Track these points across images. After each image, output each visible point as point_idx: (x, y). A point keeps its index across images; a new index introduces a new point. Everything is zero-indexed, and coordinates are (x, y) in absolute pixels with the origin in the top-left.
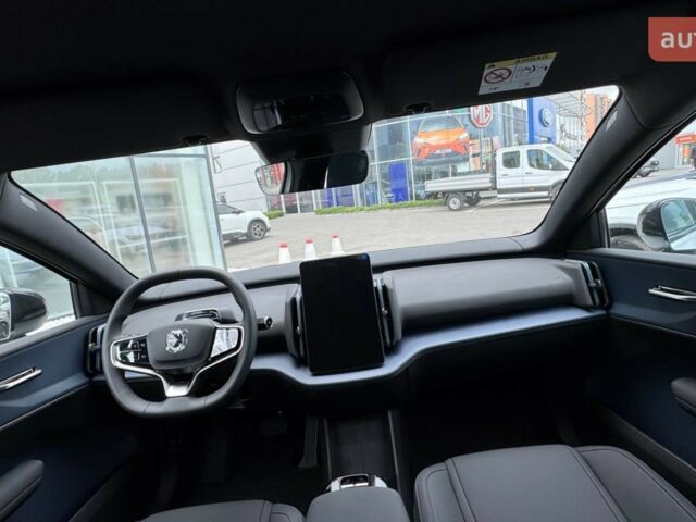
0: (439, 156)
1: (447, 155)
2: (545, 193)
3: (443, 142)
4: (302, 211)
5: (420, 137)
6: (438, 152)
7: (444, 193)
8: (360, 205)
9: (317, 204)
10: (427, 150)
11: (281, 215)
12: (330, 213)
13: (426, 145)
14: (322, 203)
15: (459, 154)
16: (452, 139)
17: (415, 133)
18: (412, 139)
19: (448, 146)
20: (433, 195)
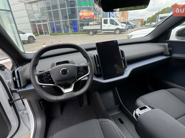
0: (86, 19)
1: (88, 19)
2: (113, 31)
3: (87, 15)
4: (45, 34)
5: (81, 13)
6: (86, 18)
7: (88, 30)
8: (64, 33)
9: (50, 32)
10: (83, 17)
11: (38, 35)
12: (54, 35)
13: (83, 15)
14: (52, 32)
15: (92, 19)
16: (90, 14)
17: (79, 12)
18: (79, 13)
19: (89, 16)
20: (85, 31)
